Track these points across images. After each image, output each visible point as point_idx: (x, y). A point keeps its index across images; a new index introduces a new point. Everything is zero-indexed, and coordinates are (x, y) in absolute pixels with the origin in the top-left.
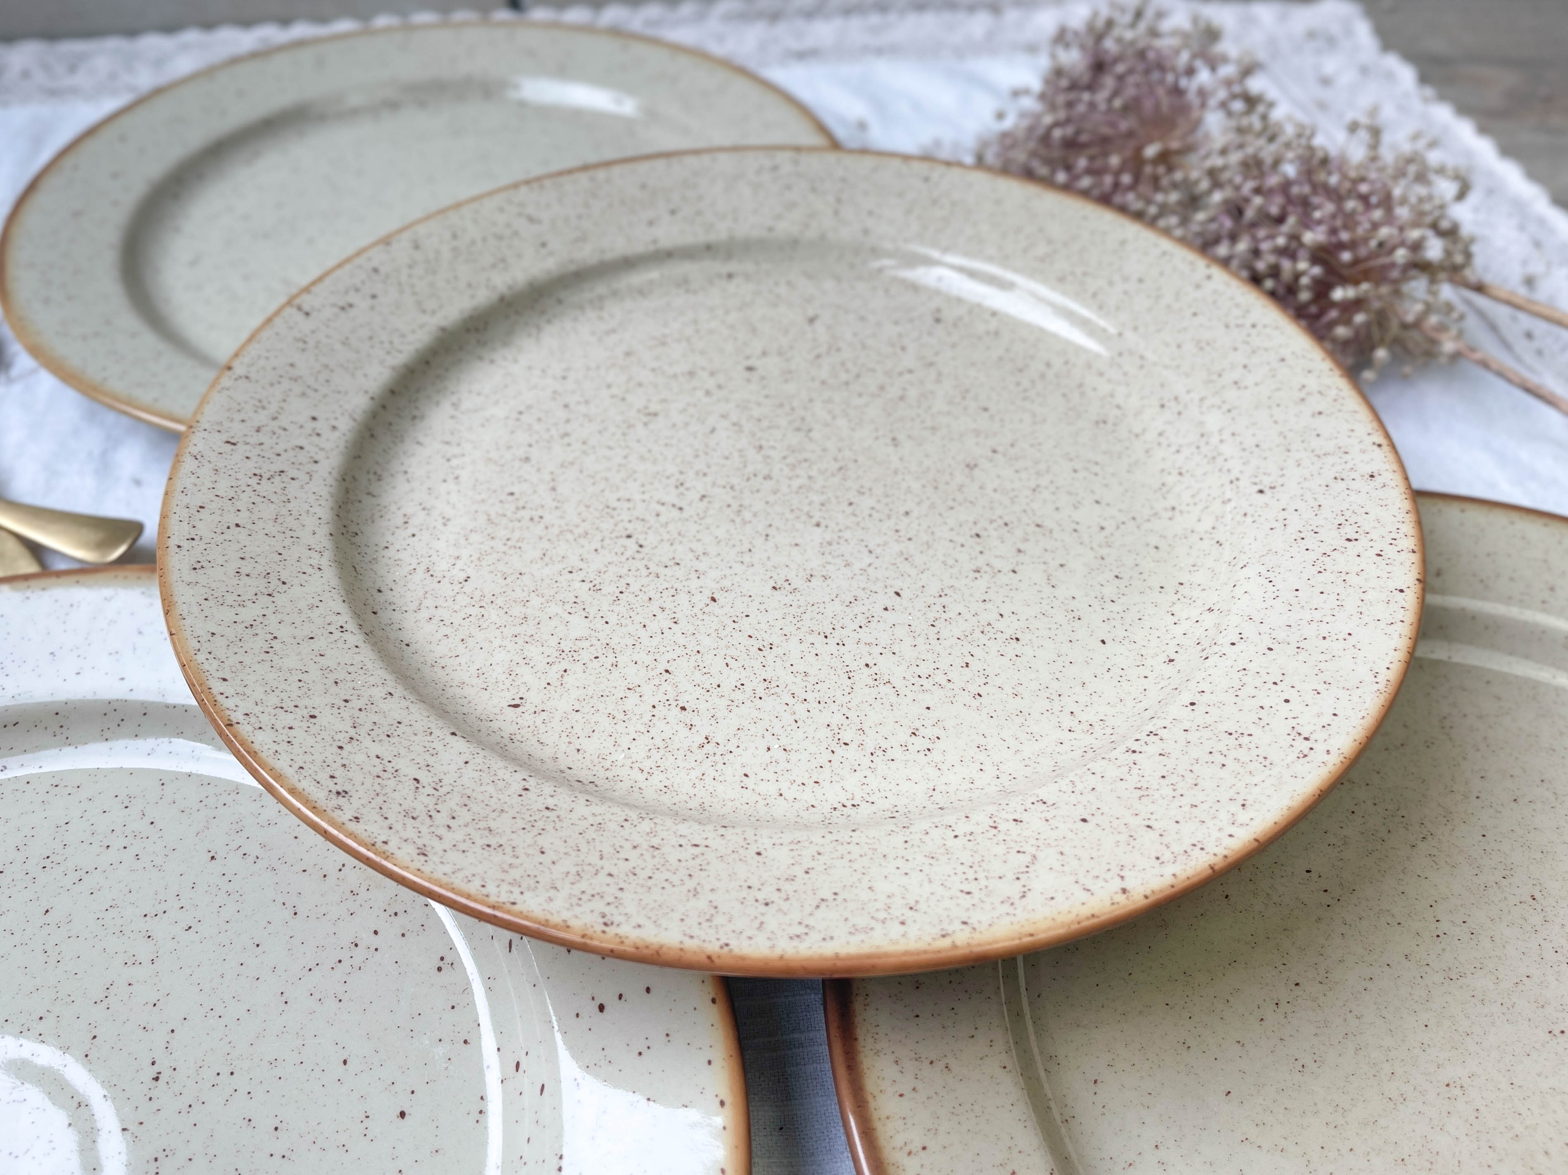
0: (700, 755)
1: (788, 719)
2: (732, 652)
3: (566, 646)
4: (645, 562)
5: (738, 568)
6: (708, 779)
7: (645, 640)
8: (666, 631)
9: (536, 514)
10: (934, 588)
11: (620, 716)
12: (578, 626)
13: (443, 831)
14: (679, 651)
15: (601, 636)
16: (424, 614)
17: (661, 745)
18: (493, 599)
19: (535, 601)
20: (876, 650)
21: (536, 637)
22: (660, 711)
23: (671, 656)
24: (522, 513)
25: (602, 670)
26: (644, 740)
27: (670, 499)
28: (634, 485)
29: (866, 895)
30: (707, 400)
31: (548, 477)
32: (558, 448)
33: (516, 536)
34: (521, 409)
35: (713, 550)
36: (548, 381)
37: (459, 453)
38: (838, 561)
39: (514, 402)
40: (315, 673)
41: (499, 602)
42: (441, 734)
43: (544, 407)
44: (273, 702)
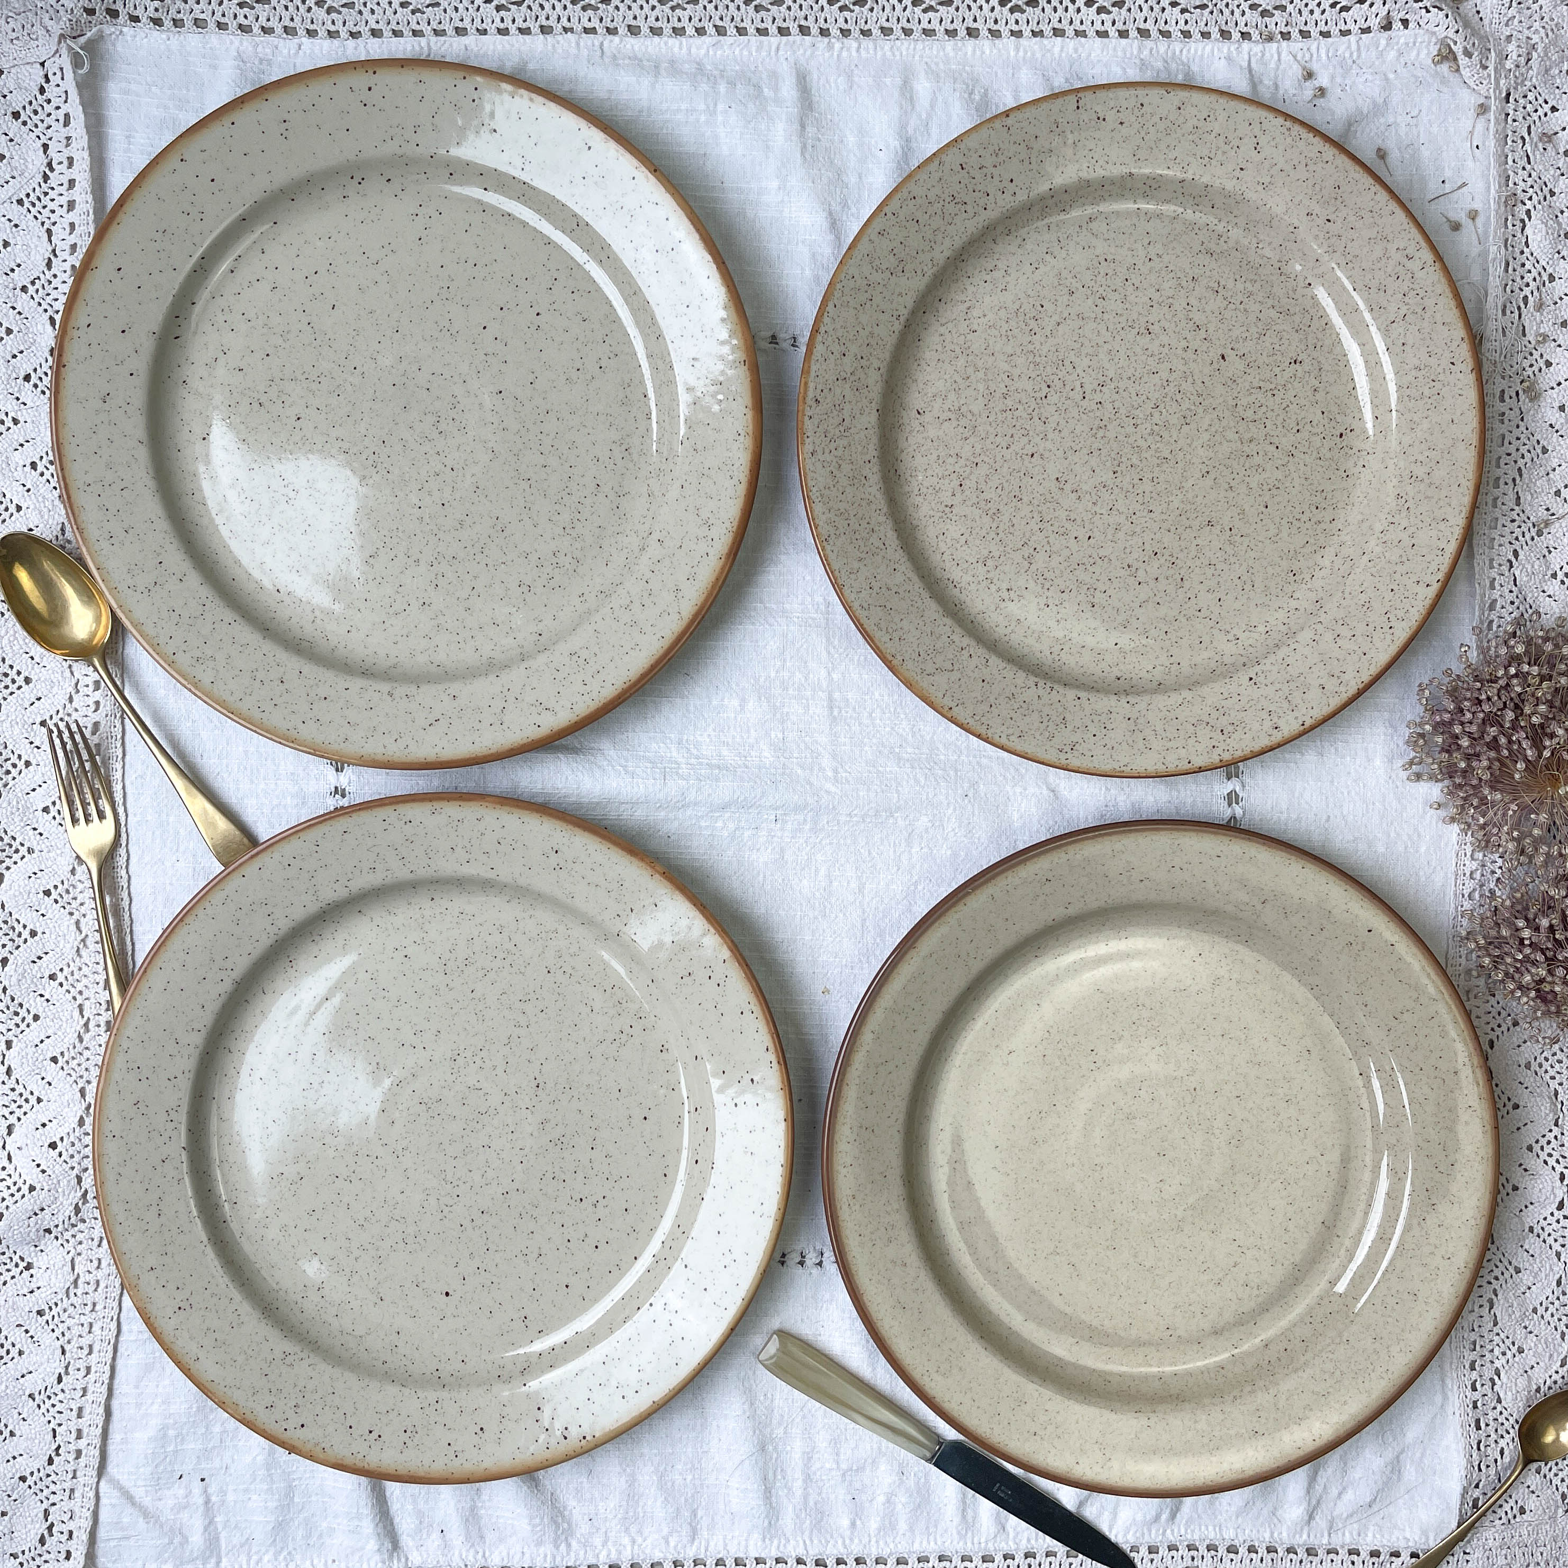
0: (942, 508)
1: (983, 533)
2: (1005, 485)
3: (964, 409)
4: (1037, 406)
5: (1060, 454)
6: (932, 520)
7: (988, 441)
8: (1000, 447)
9: (1036, 329)
10: (1102, 553)
11: (941, 461)
12: (977, 407)
13: (827, 451)
14: (991, 462)
15: (979, 420)
16: (942, 330)
17: (937, 489)
18: (970, 353)
19: (981, 375)
20: (1047, 548)
21: (960, 392)
22: (954, 476)
23: (986, 459)
24: (1032, 322)
25: (960, 435)
26: (935, 479)
27: (1088, 388)
28: (1086, 362)
29: (897, 620)
30: (1179, 351)
31: (1066, 315)
32: (1090, 302)
33: (1015, 331)
34: (1109, 258)
35: (1065, 433)
36: (1141, 253)
37: (1055, 253)
38: (1095, 498)
39: (1113, 250)
40: (866, 332)
41: (970, 358)
42: (874, 406)
43: (1118, 269)
44: (839, 334)
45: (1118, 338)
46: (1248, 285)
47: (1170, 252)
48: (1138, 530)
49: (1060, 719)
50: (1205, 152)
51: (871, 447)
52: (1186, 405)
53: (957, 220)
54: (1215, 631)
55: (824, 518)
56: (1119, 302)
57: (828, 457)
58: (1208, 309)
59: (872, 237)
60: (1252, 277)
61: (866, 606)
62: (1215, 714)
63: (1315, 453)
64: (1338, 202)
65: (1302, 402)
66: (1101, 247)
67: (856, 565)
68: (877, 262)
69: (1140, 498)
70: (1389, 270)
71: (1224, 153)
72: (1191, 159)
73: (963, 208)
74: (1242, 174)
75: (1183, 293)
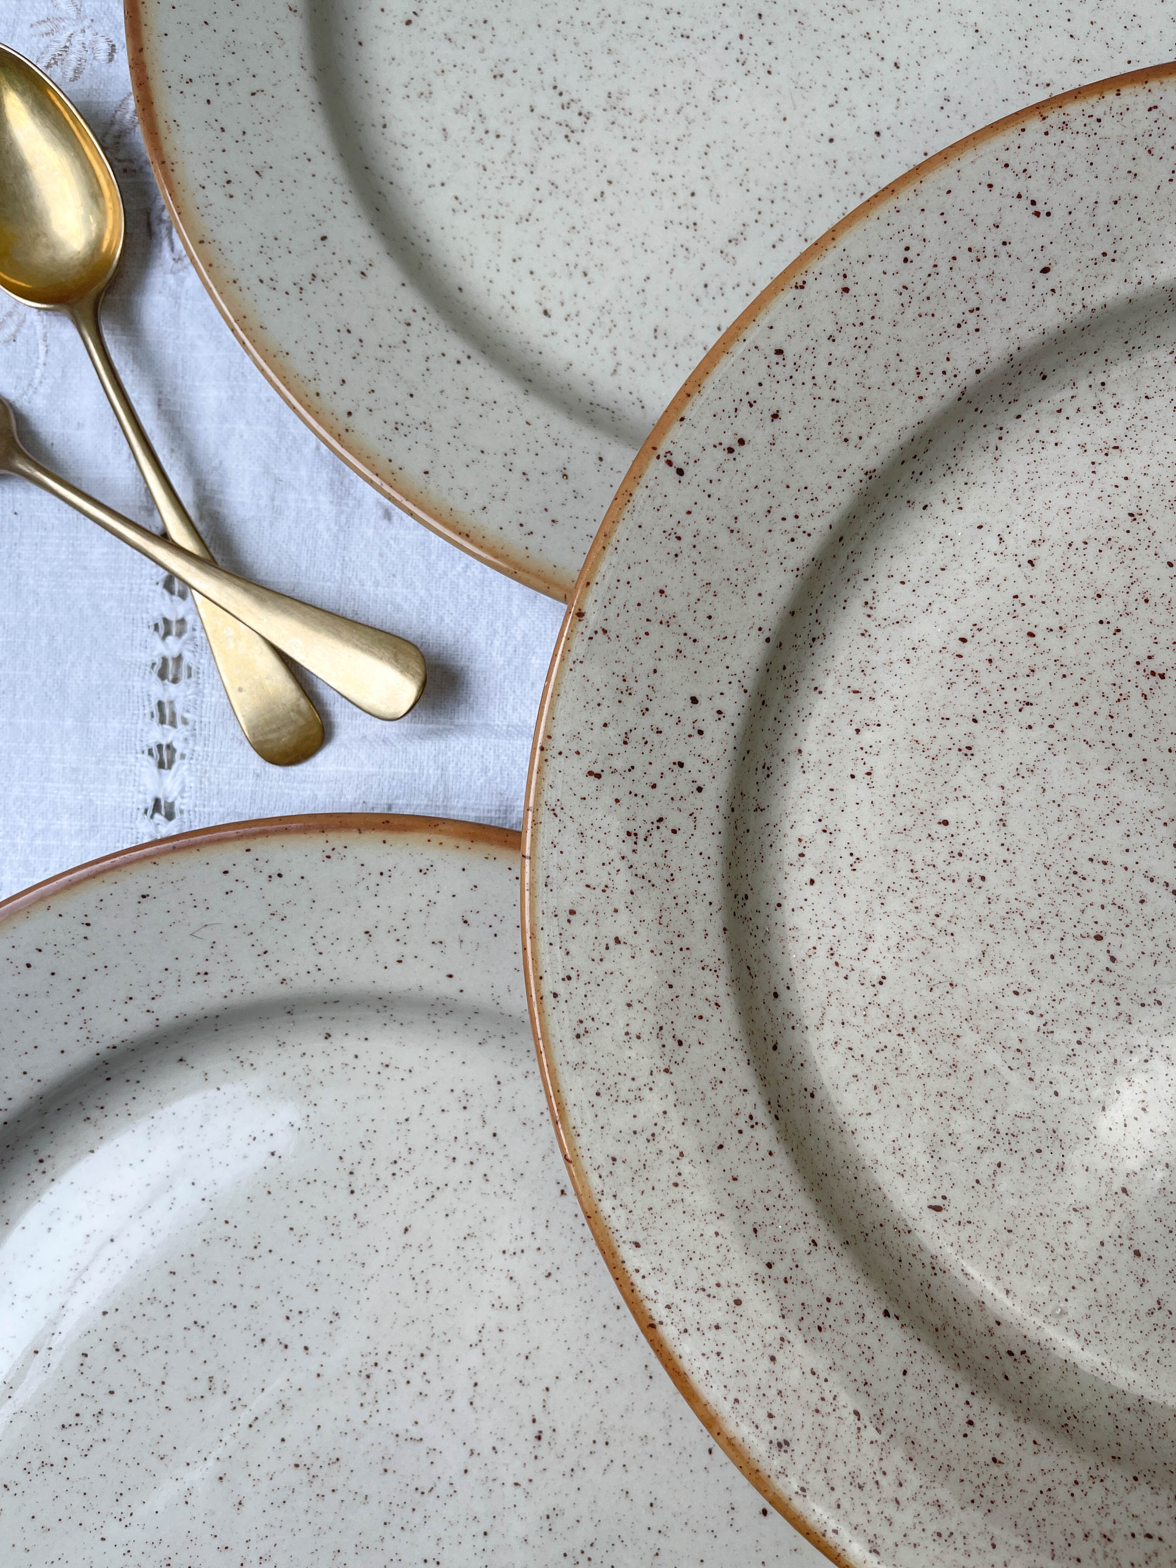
0: (1147, 1323)
3: (1003, 1123)
4: (1115, 991)
6: (1151, 1360)
7: (1103, 1133)
8: (1131, 1122)
9: (977, 870)
11: (1060, 1249)
12: (1021, 1095)
13: (891, 1510)
14: (1142, 1159)
15: (1048, 1115)
16: (828, 1034)
17: (1104, 1300)
18: (915, 1023)
19: (969, 1039)
21: (967, 1102)
22: (1109, 1251)
23: (1130, 1165)
24: (958, 865)
25: (1044, 1172)
27: (1163, 871)
28: (1114, 833)
31: (997, 794)
32: (1013, 733)
33: (948, 909)
34: (964, 630)
36: (1007, 568)
37: (873, 718)
39: (954, 612)
41: (923, 1029)
42: (873, 1314)
43: (999, 633)
44: (692, 1279)
45: (1121, 740)
47: (1048, 516)
50: (958, 310)
51: (946, 1392)
53: (677, 858)
56: (1059, 683)
59: (573, 1056)
66: (932, 630)
71: (990, 276)
72: (946, 345)
73: (666, 833)
74: (1053, 279)
75: (1143, 557)
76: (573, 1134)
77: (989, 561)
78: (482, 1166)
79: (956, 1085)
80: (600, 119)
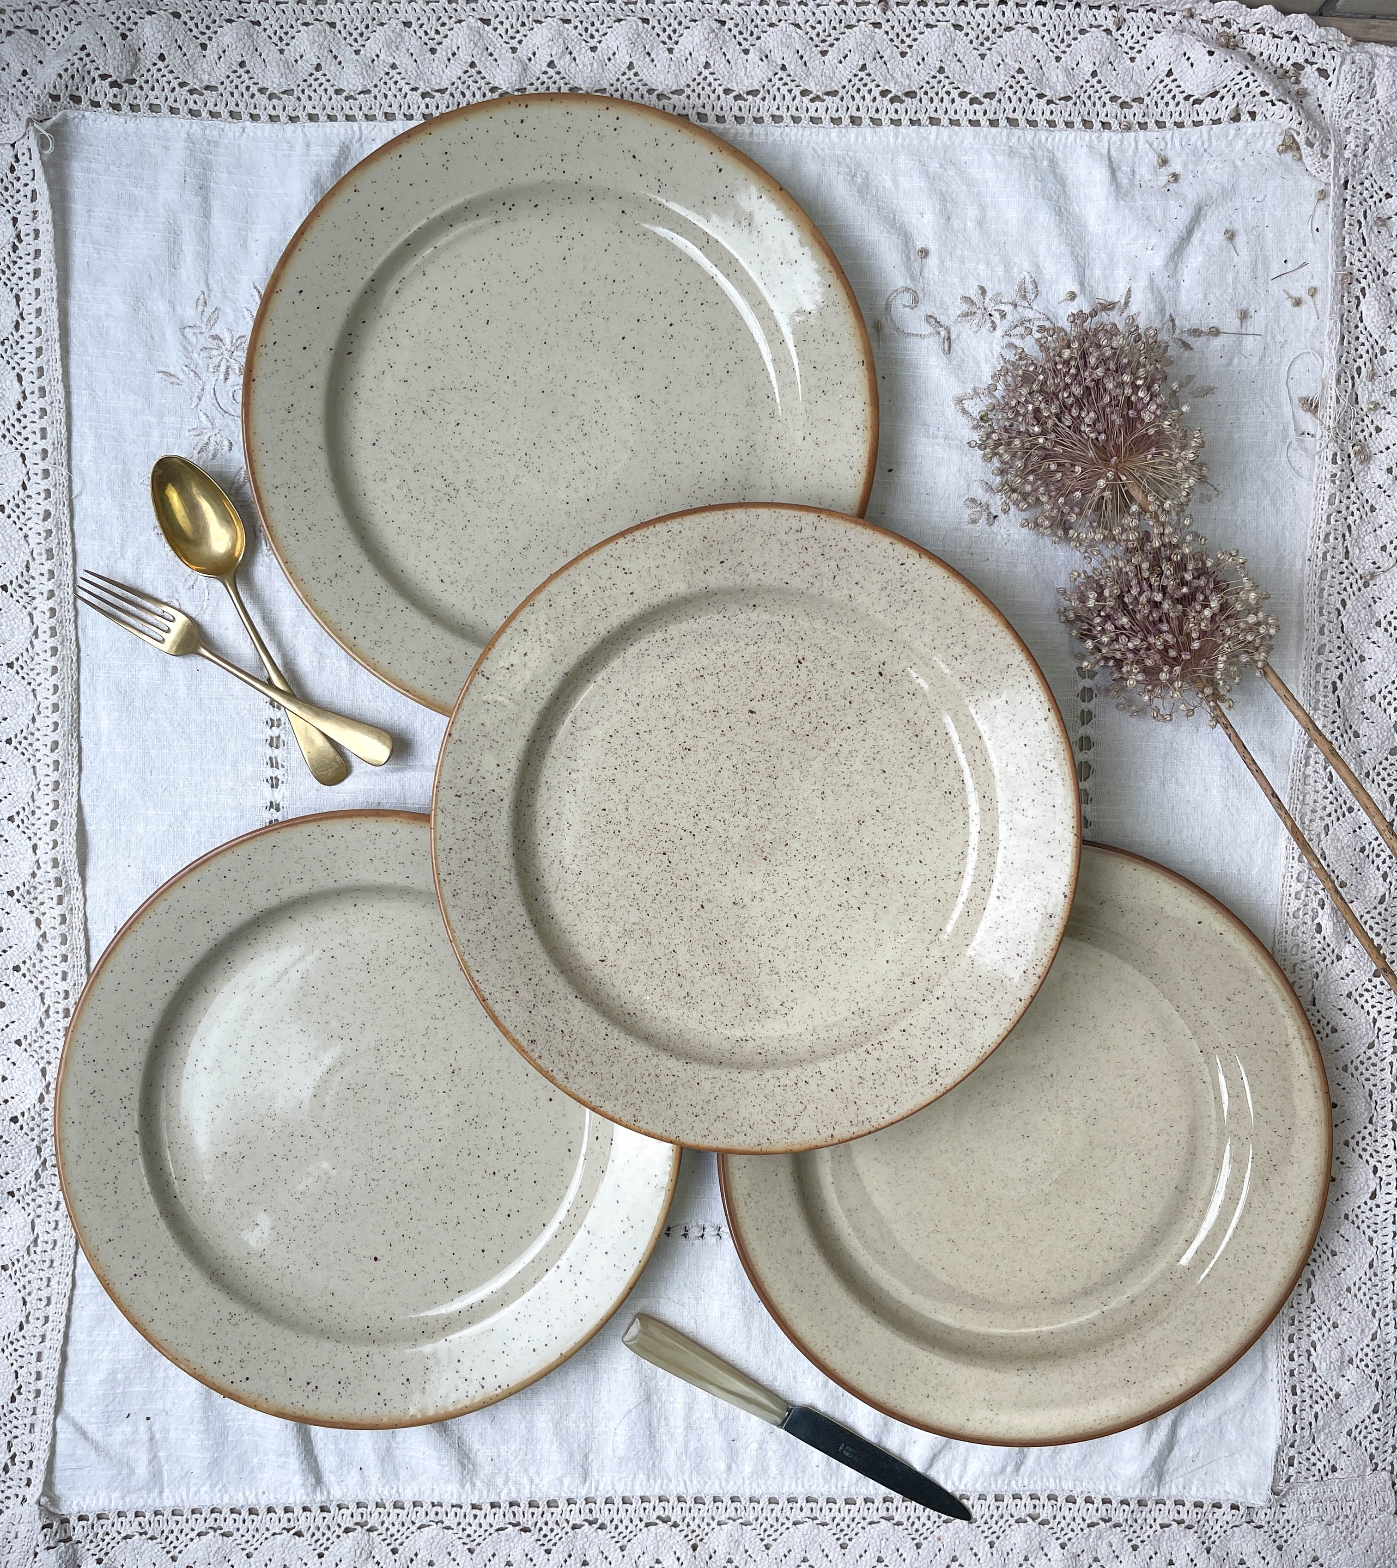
0: (683, 1002)
1: (726, 987)
2: (707, 943)
3: (628, 927)
4: (671, 874)
5: (719, 886)
6: (685, 1016)
7: (666, 929)
8: (676, 924)
9: (617, 828)
10: (814, 916)
11: (650, 975)
12: (634, 916)
14: (682, 939)
15: (645, 923)
16: (560, 894)
17: (667, 994)
18: (593, 889)
19: (614, 894)
20: (776, 952)
21: (614, 919)
22: (669, 975)
23: (676, 941)
24: (609, 826)
25: (644, 945)
26: (659, 990)
27: (689, 827)
28: (671, 812)
29: (735, 1116)
30: (721, 740)
31: (625, 798)
32: (630, 772)
33: (606, 844)
34: (611, 732)
35: (707, 870)
36: (629, 706)
37: (576, 768)
38: (771, 888)
39: (607, 725)
40: (515, 961)
41: (596, 891)
42: (571, 997)
43: (625, 733)
44: (500, 984)
45: (673, 775)
46: (717, 649)
47: (645, 685)
48: (820, 877)
49: (908, 1060)
50: (598, 610)
51: (598, 1024)
52: (762, 767)
53: (493, 827)
54: (941, 884)
55: (618, 1108)
56: (649, 753)
57: (578, 1067)
58: (708, 693)
59: (453, 903)
60: (712, 641)
61: (706, 1132)
62: (1001, 948)
63: (878, 705)
64: (716, 546)
65: (833, 682)
66: (599, 732)
67: (671, 1113)
68: (473, 914)
69: (799, 857)
70: (795, 549)
71: (609, 597)
72: (594, 623)
73: (488, 817)
74: (635, 596)
75: (682, 701)
76: (453, 932)
77: (621, 704)
78: (425, 960)
79: (609, 913)
80: (463, 492)
